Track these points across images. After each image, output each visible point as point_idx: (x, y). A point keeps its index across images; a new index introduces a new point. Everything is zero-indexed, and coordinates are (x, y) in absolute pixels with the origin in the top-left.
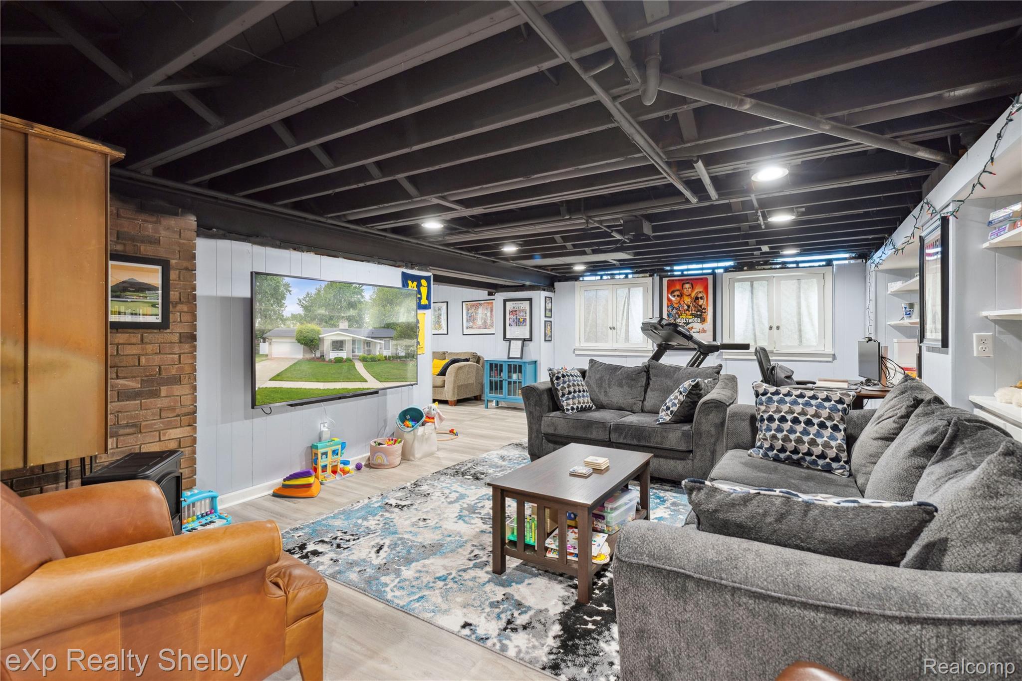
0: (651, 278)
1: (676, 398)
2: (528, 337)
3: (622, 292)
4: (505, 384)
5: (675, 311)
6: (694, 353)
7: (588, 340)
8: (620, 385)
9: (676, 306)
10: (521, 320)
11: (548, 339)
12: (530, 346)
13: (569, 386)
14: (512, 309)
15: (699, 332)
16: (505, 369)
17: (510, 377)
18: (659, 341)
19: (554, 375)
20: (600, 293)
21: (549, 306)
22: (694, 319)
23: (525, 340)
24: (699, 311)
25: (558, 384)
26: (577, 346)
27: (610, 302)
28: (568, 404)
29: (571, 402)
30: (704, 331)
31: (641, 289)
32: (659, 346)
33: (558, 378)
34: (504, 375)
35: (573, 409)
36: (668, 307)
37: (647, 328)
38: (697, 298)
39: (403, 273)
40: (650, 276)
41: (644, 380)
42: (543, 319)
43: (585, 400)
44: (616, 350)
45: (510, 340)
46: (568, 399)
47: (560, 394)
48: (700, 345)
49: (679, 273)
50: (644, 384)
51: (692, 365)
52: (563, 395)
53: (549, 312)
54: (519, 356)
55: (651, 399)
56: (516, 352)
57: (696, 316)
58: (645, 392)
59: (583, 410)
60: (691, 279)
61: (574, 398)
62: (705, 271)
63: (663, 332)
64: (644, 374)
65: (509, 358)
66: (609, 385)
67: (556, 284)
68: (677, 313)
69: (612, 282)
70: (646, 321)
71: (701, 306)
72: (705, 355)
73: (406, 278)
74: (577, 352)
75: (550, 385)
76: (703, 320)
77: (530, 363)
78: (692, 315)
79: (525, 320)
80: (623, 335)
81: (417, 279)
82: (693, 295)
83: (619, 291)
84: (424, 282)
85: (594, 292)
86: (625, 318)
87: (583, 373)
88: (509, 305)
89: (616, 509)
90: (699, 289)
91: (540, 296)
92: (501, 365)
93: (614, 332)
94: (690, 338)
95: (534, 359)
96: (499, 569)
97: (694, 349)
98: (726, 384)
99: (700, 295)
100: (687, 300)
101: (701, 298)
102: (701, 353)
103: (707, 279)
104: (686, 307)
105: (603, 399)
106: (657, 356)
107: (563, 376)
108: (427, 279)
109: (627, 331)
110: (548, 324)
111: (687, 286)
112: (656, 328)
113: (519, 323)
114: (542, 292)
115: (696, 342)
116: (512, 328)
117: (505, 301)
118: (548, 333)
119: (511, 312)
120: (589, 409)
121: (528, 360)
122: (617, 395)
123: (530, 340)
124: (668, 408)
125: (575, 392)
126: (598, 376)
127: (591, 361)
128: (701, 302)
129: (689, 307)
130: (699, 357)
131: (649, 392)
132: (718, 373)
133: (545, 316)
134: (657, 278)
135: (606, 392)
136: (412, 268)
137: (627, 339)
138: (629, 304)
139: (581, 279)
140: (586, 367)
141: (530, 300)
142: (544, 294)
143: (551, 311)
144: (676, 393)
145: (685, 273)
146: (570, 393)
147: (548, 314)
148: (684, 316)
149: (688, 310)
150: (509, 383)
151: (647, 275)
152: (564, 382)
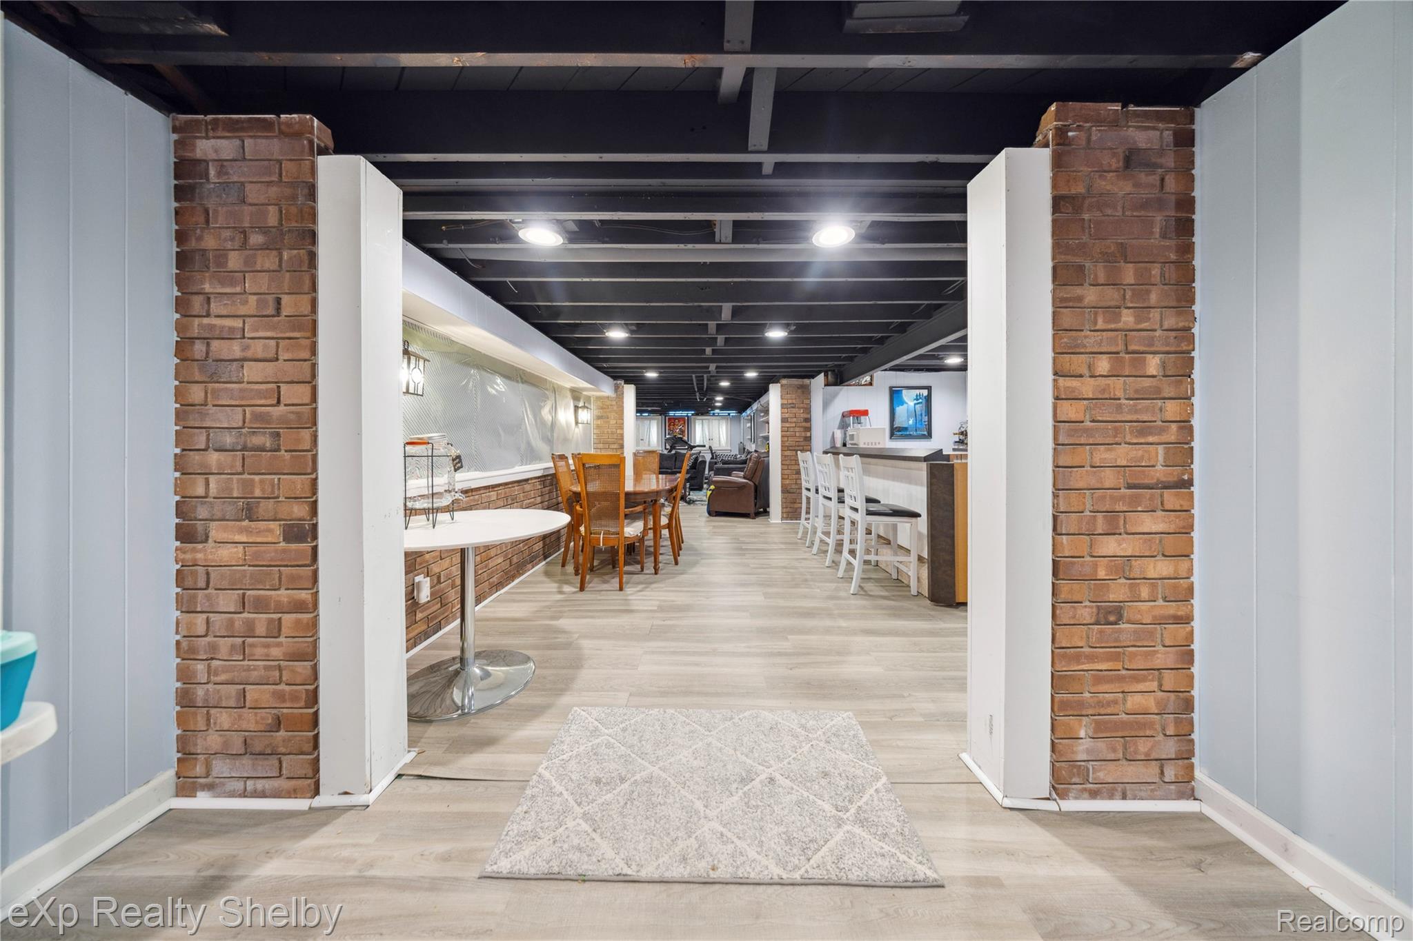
5: (671, 432)
9: (672, 429)
24: (681, 432)
36: (669, 428)
49: (673, 415)
60: (678, 418)
76: (683, 436)
78: (678, 434)
90: (682, 423)
100: (677, 427)
103: (685, 418)
111: (677, 421)
128: (682, 428)
134: (663, 417)
138: (651, 429)
145: (676, 415)
149: (677, 431)
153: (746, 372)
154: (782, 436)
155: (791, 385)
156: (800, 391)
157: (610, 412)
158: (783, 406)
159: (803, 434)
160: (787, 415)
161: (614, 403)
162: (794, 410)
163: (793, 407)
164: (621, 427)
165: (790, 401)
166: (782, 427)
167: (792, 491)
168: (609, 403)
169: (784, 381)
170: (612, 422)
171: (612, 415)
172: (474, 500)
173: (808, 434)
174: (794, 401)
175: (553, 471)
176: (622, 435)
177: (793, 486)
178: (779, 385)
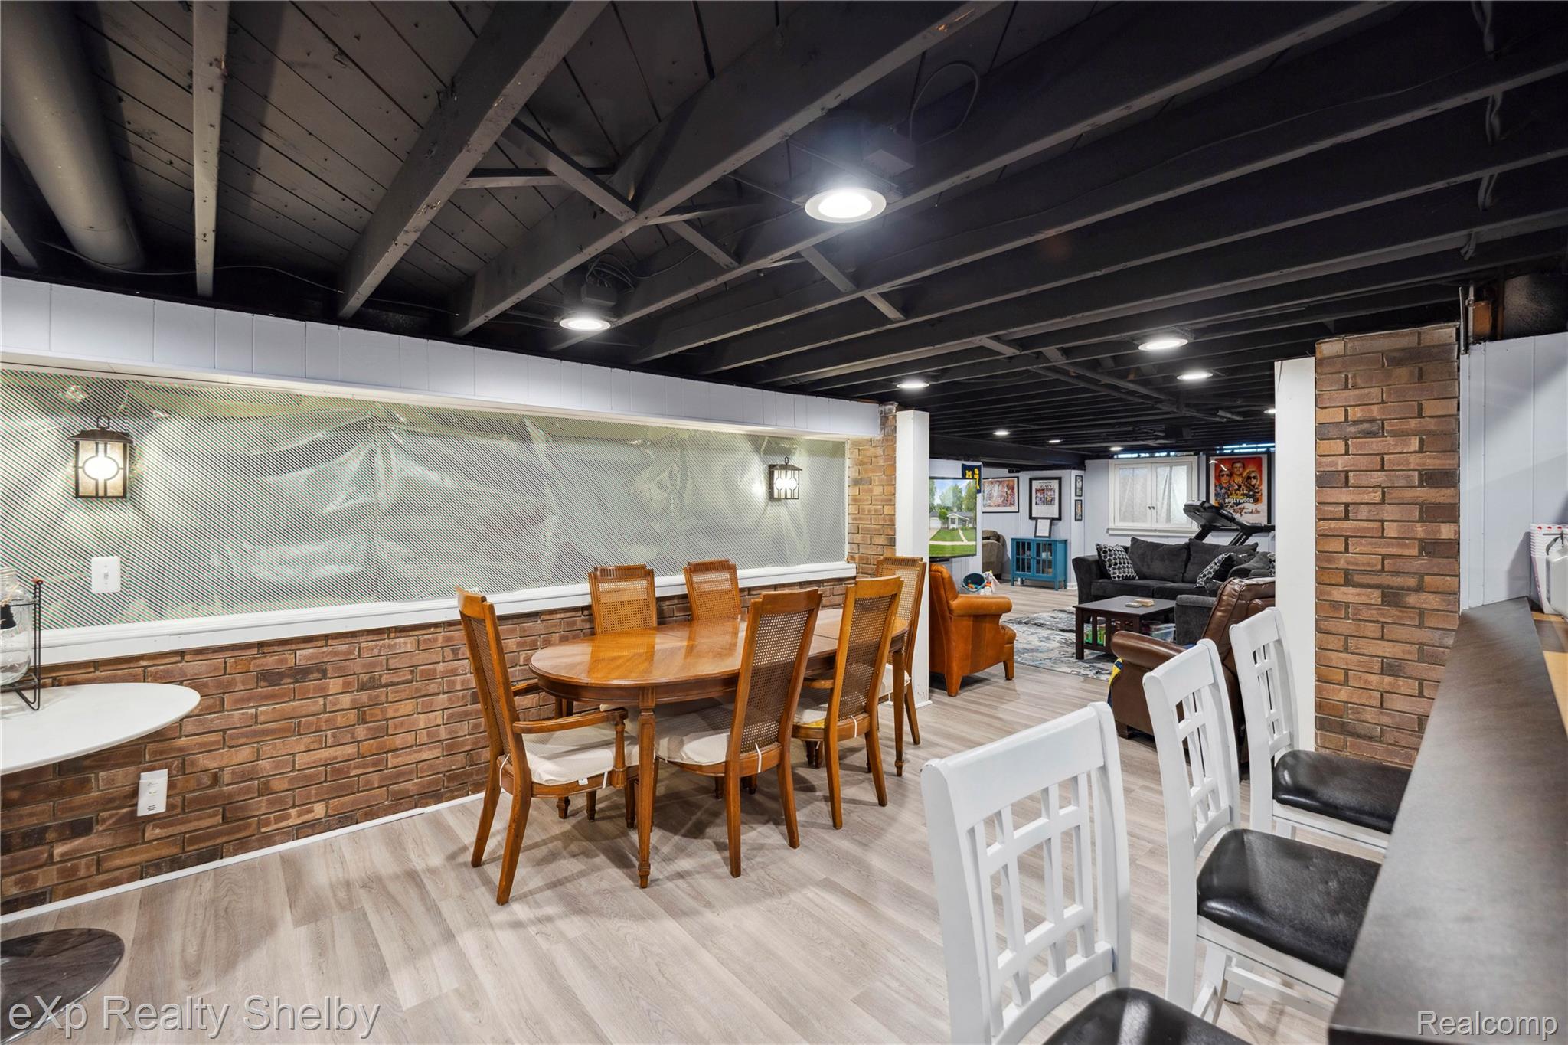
0: (1196, 457)
1: (1211, 568)
2: (1057, 516)
3: (1163, 471)
4: (1033, 563)
5: (1223, 491)
6: (1236, 534)
7: (1123, 519)
8: (1162, 560)
9: (1225, 485)
10: (1049, 499)
11: (1078, 518)
12: (1060, 526)
13: (1115, 559)
14: (1039, 488)
15: (1251, 513)
16: (1034, 547)
17: (1038, 554)
18: (1203, 522)
19: (1101, 549)
20: (1137, 471)
21: (1079, 485)
22: (1245, 499)
23: (1053, 519)
24: (1251, 491)
25: (1105, 557)
26: (1111, 525)
27: (1149, 483)
28: (1115, 573)
29: (1117, 571)
30: (1258, 512)
31: (1185, 468)
32: (1203, 527)
33: (1105, 552)
34: (1033, 552)
35: (1119, 577)
36: (1216, 486)
37: (1189, 509)
38: (1249, 478)
39: (963, 465)
40: (1195, 454)
41: (1184, 556)
42: (1074, 498)
43: (1130, 571)
44: (1155, 531)
45: (1036, 519)
46: (1114, 569)
47: (1107, 564)
48: (1242, 526)
49: (1229, 451)
50: (1184, 559)
51: (1235, 544)
52: (1110, 566)
53: (1079, 491)
54: (1047, 535)
55: (1191, 570)
56: (1043, 529)
57: (1248, 496)
58: (1186, 566)
59: (1128, 578)
60: (1243, 458)
61: (1119, 568)
62: (1259, 450)
63: (1207, 515)
64: (1186, 551)
65: (1035, 536)
66: (1152, 559)
67: (1087, 462)
68: (1226, 493)
69: (1151, 460)
70: (1190, 502)
71: (1254, 486)
72: (1249, 536)
73: (965, 468)
74: (1110, 532)
75: (1097, 558)
76: (1256, 500)
77: (1061, 542)
78: (1243, 494)
79: (1053, 499)
80: (1164, 515)
81: (972, 468)
82: (1245, 474)
83: (1159, 470)
84: (976, 471)
85: (1131, 471)
86: (1166, 498)
87: (1126, 549)
88: (1036, 484)
89: (1158, 630)
90: (1251, 468)
91: (1070, 476)
92: (1029, 544)
93: (1154, 511)
94: (1232, 520)
95: (1063, 538)
96: (1080, 656)
97: (1236, 530)
98: (1261, 559)
99: (1253, 475)
100: (1238, 480)
101: (1254, 478)
102: (1244, 534)
103: (1260, 459)
104: (1236, 487)
105: (1145, 569)
106: (1201, 536)
107: (1110, 550)
108: (979, 468)
109: (1169, 511)
110: (1079, 503)
111: (1238, 465)
112: (1198, 510)
113: (1047, 502)
114: (1073, 471)
115: (1238, 524)
116: (1039, 507)
117: (1031, 480)
118: (1079, 511)
119: (1038, 491)
120: (1134, 578)
121: (1058, 539)
122: (1158, 567)
123: (1060, 519)
124: (1204, 576)
125: (1120, 563)
126: (1140, 552)
127: (1133, 539)
128: (1254, 482)
129: (1240, 486)
130: (1242, 536)
131: (1189, 566)
132: (1255, 550)
133: (1076, 495)
134: (1203, 457)
135: (1148, 565)
136: (968, 460)
137: (1168, 519)
138: (1170, 483)
139: (1115, 457)
140: (1128, 544)
141: (1060, 479)
142: (1074, 473)
143: (1081, 489)
144: (1212, 564)
145: (1236, 451)
146: (1116, 564)
147: (1079, 493)
148: (1234, 496)
149: (1239, 490)
150: (1038, 562)
151: (1192, 453)
152: (1111, 555)
153: (1143, 339)
154: (1321, 536)
155: (1359, 357)
156: (1403, 372)
157: (873, 471)
158: (1323, 432)
159: (1420, 531)
160: (1341, 464)
161: (880, 451)
162: (1375, 444)
163: (1369, 434)
164: (890, 500)
165: (1356, 413)
166: (1320, 504)
167: (1360, 728)
168: (871, 451)
169: (1329, 347)
170: (877, 490)
171: (877, 477)
172: (336, 654)
173: (1446, 531)
174: (1375, 412)
175: (684, 590)
176: (892, 519)
177: (1370, 715)
178: (1310, 361)
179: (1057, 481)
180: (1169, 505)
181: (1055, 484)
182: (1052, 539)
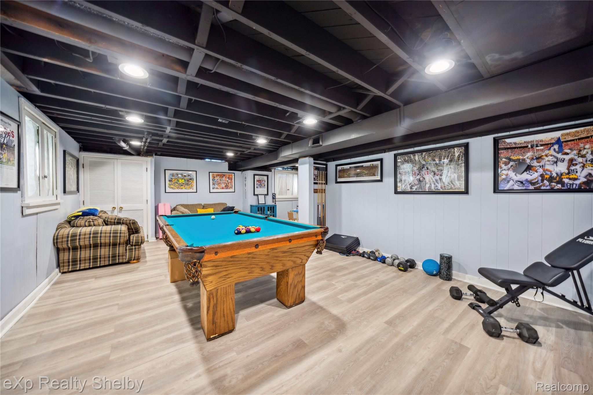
2: (266, 193)
3: (291, 176)
12: (267, 198)
14: (258, 179)
17: (267, 213)
23: (265, 195)
44: (290, 198)
45: (257, 195)
54: (264, 203)
56: (262, 200)
65: (259, 204)
79: (264, 185)
86: (292, 185)
88: (257, 178)
93: (289, 191)
109: (292, 191)
113: (261, 186)
116: (258, 189)
117: (254, 175)
119: (258, 181)
123: (268, 194)
137: (292, 194)
179: (266, 177)
180: (293, 189)
181: (265, 178)
182: (266, 204)
